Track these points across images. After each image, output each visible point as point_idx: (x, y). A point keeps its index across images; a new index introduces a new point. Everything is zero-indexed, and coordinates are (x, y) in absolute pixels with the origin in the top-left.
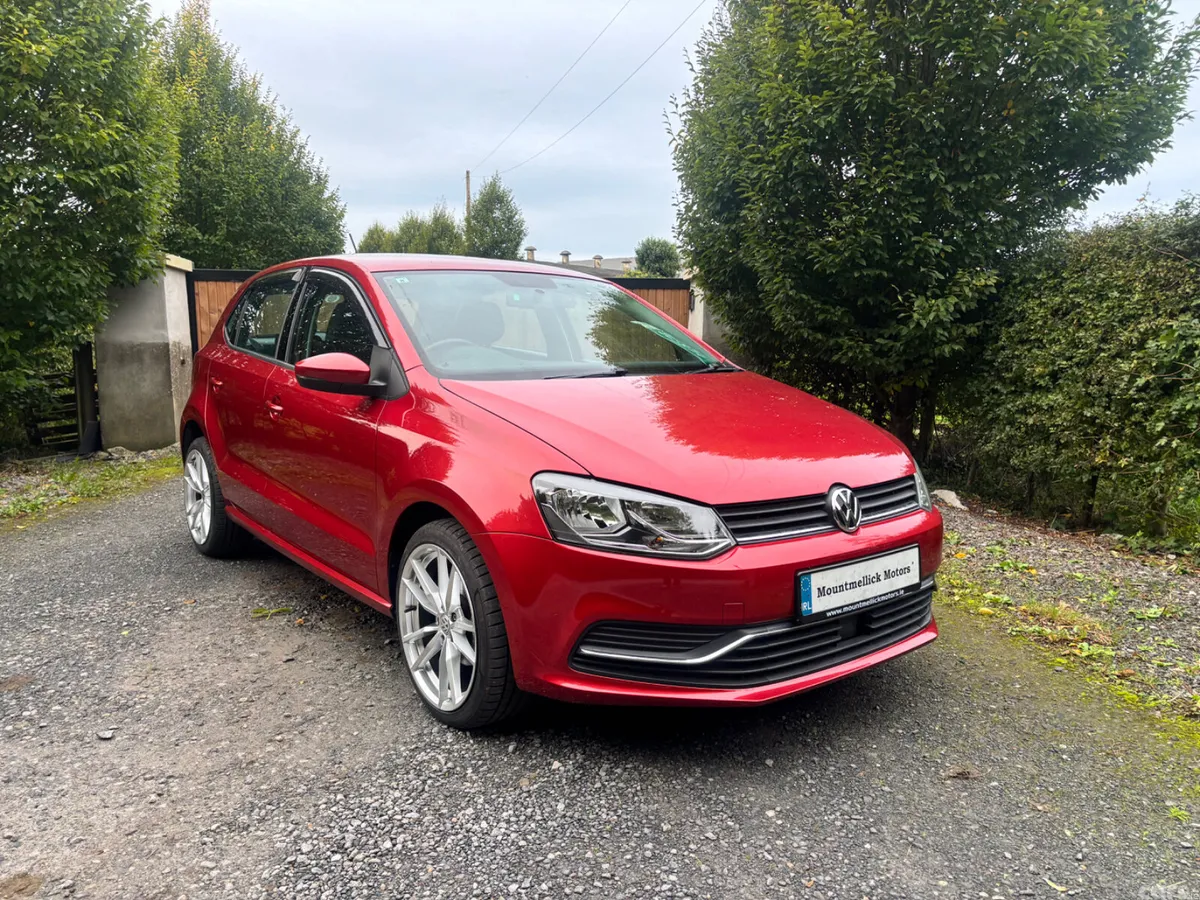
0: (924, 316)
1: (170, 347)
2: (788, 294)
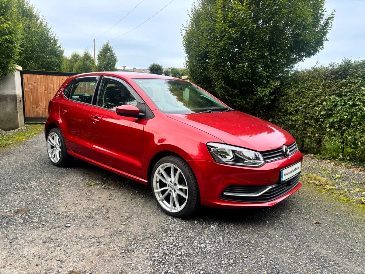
0: (261, 93)
1: (17, 96)
2: (222, 86)
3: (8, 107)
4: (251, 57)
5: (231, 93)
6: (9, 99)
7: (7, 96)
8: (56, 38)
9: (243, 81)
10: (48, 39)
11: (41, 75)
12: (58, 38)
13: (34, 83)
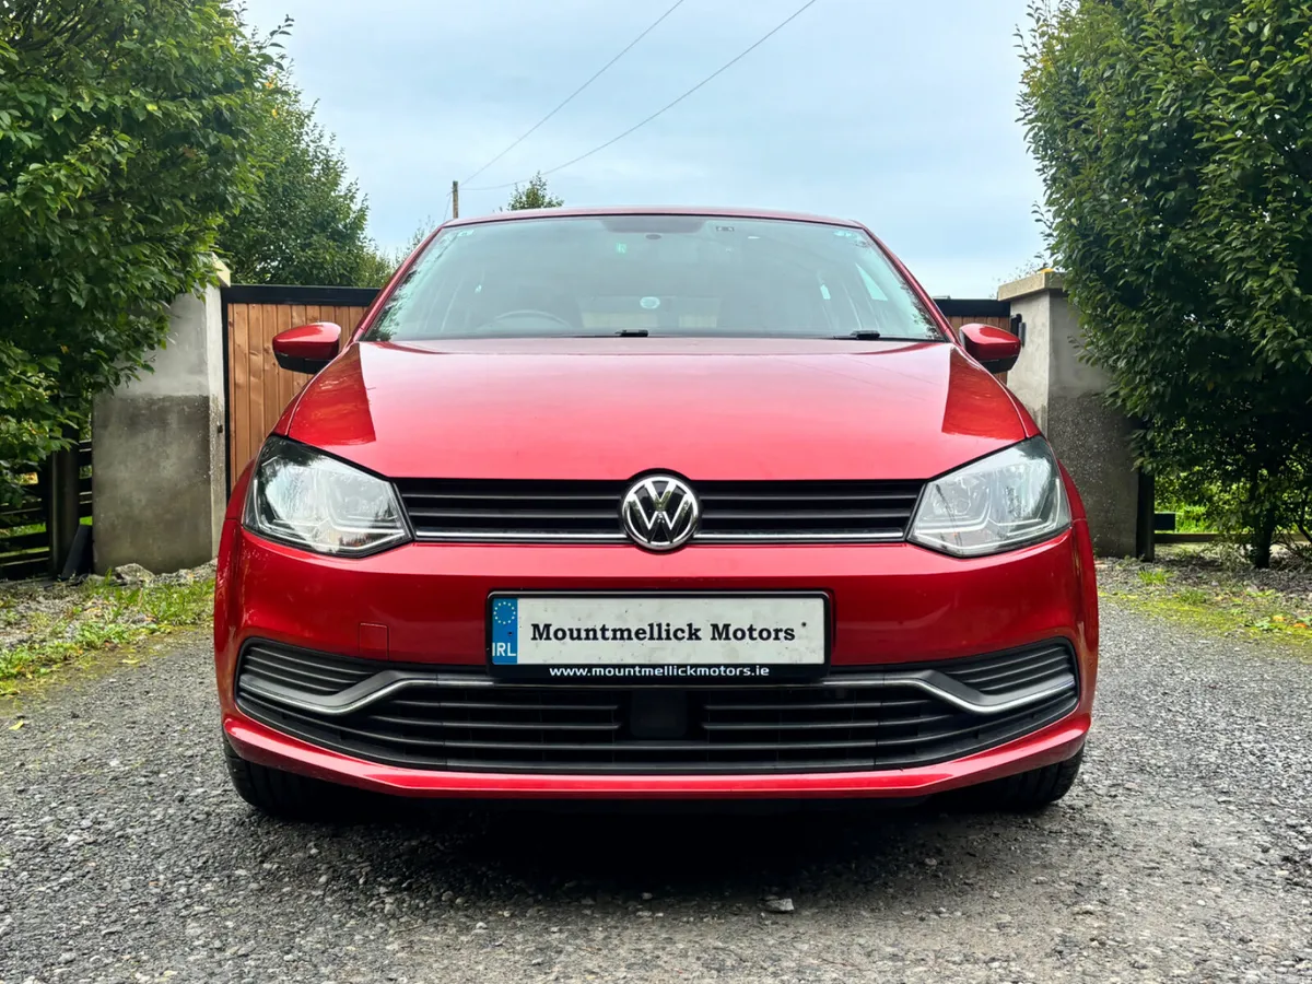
2: (1289, 295)
3: (168, 457)
6: (173, 420)
7: (168, 404)
8: (335, 154)
10: (298, 163)
11: (308, 307)
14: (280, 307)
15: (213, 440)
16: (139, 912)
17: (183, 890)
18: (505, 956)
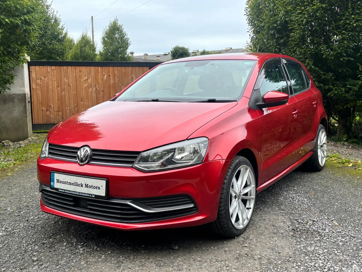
1: (26, 95)
3: (15, 110)
4: (355, 25)
5: (323, 77)
6: (16, 100)
7: (14, 96)
8: (58, 16)
9: (342, 60)
10: (47, 20)
11: (52, 67)
12: (60, 17)
13: (44, 77)
14: (44, 67)
15: (27, 105)
16: (20, 255)
17: (30, 248)
18: (110, 264)
